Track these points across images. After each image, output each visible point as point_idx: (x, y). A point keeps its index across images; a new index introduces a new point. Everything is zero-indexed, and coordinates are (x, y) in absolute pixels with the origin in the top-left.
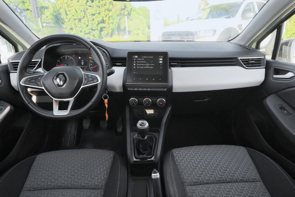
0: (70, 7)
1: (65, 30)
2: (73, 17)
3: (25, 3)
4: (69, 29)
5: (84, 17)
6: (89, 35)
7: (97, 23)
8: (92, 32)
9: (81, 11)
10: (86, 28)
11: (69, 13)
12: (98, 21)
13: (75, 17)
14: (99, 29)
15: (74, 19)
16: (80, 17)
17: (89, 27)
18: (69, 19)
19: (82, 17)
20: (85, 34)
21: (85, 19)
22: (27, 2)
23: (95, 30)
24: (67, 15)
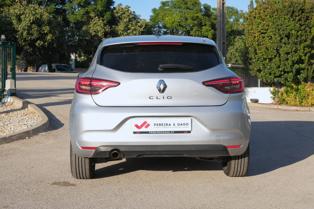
0: (261, 45)
1: (251, 73)
2: (262, 56)
3: (203, 26)
4: (256, 71)
5: (276, 56)
6: (280, 78)
7: (290, 63)
8: (284, 75)
9: (274, 49)
10: (277, 69)
11: (259, 52)
12: (293, 61)
13: (265, 57)
14: (294, 71)
15: (264, 59)
16: (271, 56)
17: (281, 69)
18: (258, 59)
19: (273, 56)
20: (275, 77)
21: (277, 59)
22: (205, 25)
23: (288, 72)
24: (256, 54)
